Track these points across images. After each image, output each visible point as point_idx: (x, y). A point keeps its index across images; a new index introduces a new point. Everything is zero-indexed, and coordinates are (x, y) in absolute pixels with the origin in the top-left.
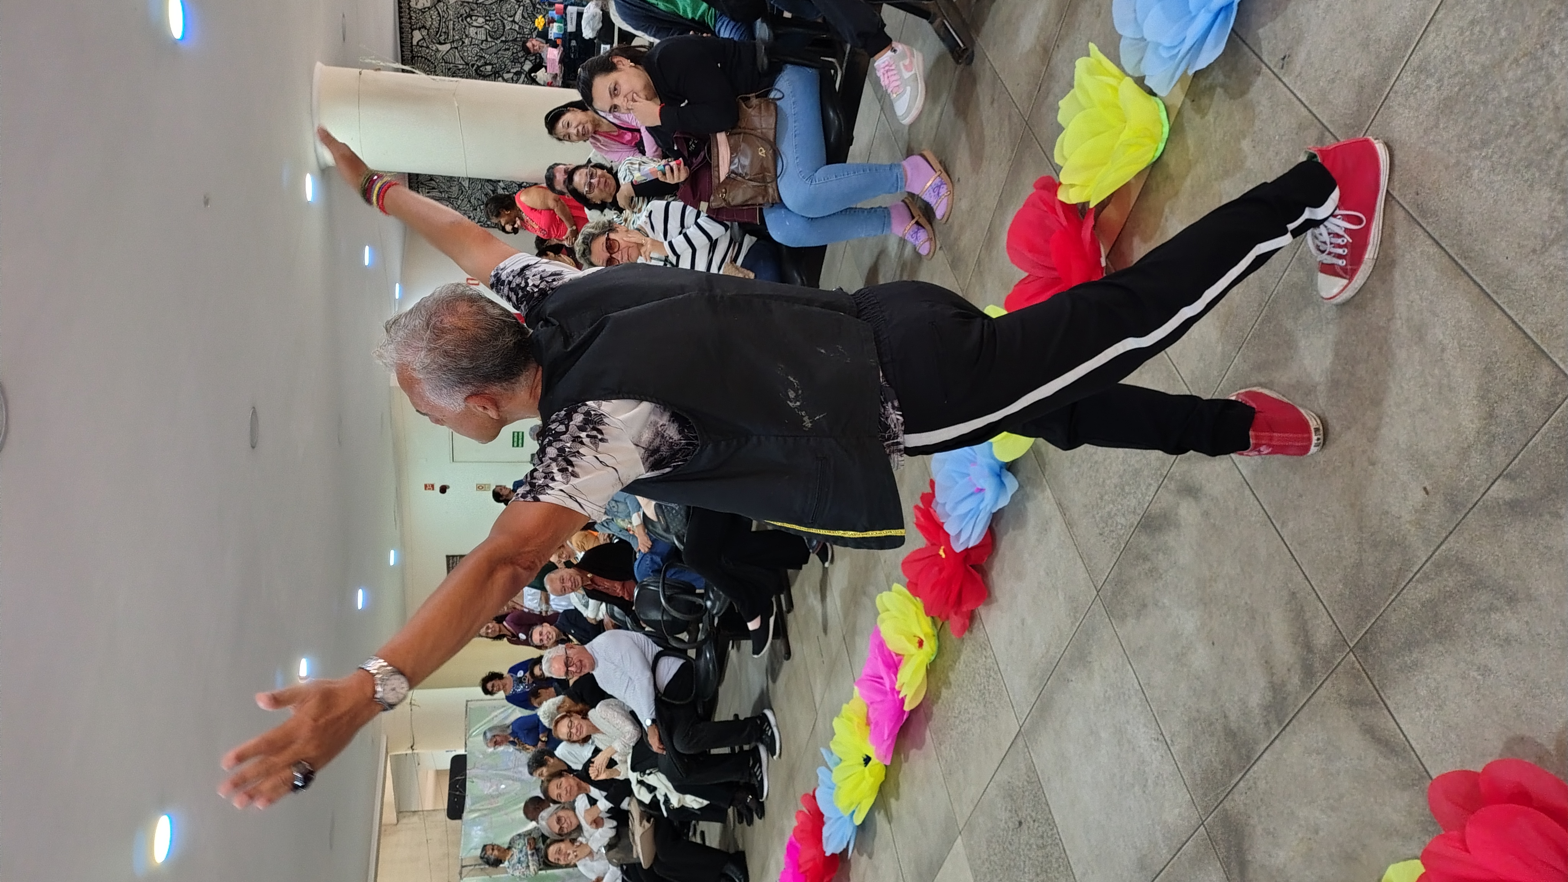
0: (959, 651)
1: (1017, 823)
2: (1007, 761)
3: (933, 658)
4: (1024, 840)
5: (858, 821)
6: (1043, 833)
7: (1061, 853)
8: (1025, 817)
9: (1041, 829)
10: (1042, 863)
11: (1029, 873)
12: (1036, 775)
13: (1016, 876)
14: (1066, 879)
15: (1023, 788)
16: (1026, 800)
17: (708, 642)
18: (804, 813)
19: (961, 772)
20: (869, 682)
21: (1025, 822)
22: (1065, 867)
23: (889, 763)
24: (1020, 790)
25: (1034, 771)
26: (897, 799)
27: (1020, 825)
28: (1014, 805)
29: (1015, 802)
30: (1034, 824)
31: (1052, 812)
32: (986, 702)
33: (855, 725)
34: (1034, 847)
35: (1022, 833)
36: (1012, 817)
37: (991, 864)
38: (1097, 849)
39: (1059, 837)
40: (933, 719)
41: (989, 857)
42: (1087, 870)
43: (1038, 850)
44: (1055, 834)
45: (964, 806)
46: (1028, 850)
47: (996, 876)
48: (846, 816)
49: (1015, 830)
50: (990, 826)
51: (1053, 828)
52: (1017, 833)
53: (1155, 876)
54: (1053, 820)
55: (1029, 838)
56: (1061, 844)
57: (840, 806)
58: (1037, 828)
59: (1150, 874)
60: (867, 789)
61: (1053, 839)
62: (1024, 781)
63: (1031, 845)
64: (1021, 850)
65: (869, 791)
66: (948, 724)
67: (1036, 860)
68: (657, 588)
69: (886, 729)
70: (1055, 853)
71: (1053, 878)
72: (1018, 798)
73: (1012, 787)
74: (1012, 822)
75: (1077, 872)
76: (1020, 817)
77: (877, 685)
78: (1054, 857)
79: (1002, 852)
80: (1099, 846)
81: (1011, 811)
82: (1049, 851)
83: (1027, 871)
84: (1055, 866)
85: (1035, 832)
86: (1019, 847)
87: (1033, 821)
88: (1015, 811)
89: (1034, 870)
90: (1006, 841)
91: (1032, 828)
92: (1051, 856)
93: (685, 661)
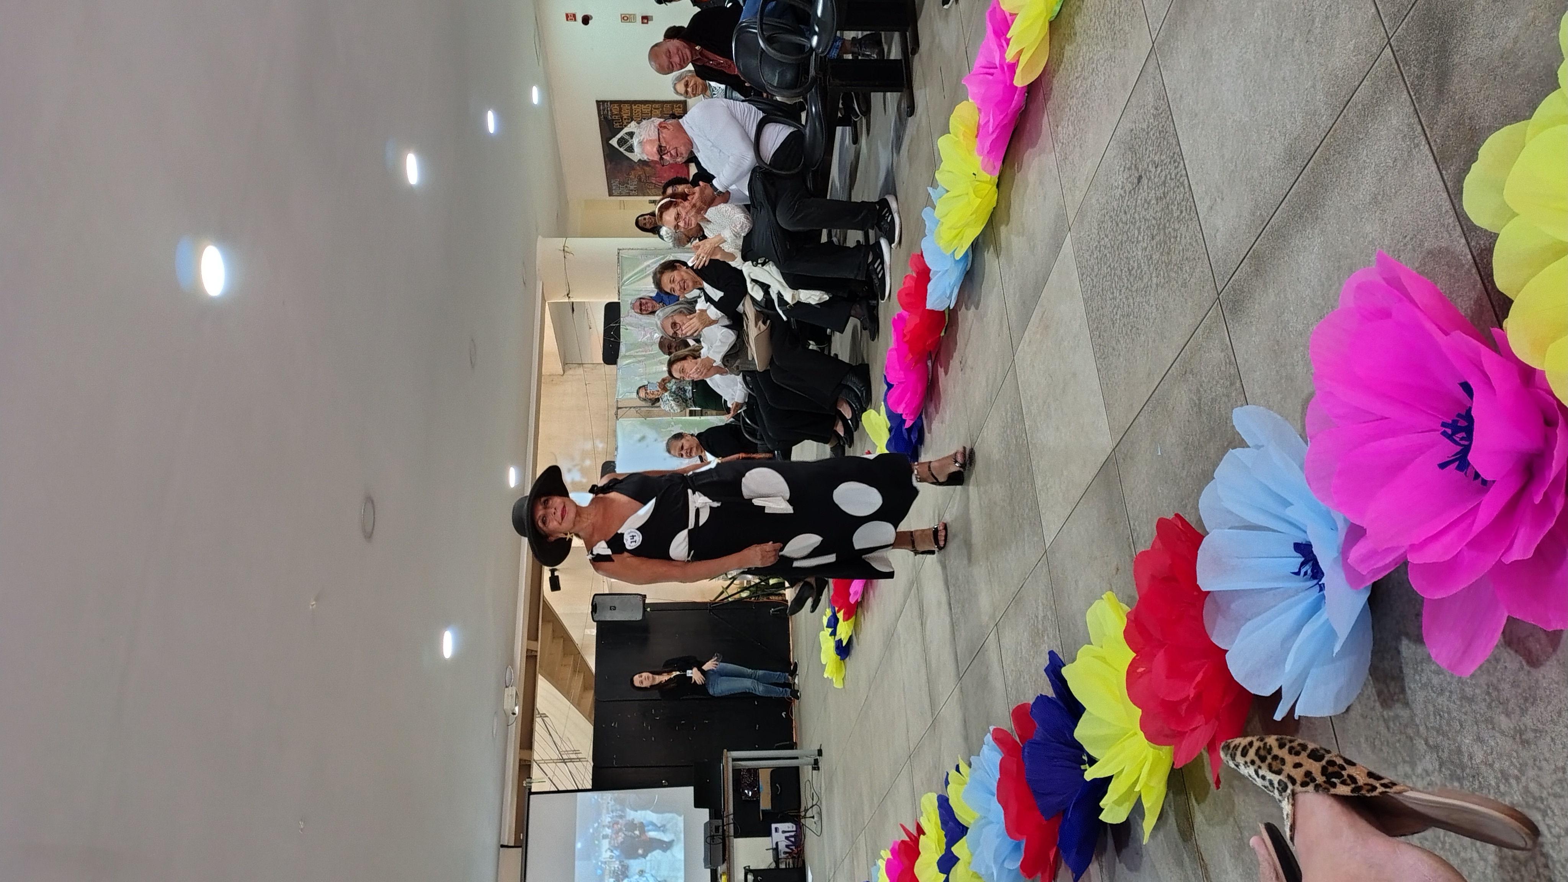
2: (1132, 99)
3: (1058, 9)
4: (1141, 200)
5: (959, 255)
6: (1166, 176)
7: (1185, 193)
8: (1146, 166)
9: (1164, 173)
10: (1160, 219)
11: (1144, 239)
12: (1166, 101)
13: (1129, 252)
14: (1188, 226)
15: (1148, 127)
16: (1149, 144)
17: (813, 90)
18: (912, 277)
19: (1077, 149)
20: (982, 76)
21: (1145, 173)
22: (1188, 210)
23: (998, 175)
24: (1144, 133)
25: (1164, 97)
26: (1007, 224)
27: (1139, 182)
28: (1134, 158)
29: (1136, 154)
30: (1156, 171)
31: (1181, 143)
32: (1115, 33)
33: (962, 137)
34: (1152, 202)
35: (1141, 191)
36: (1130, 176)
37: (1100, 251)
38: (1232, 163)
39: (1185, 172)
40: (1052, 96)
41: (1099, 242)
42: (1216, 200)
43: (1157, 204)
44: (1181, 170)
45: (1077, 192)
46: (1146, 209)
47: (1105, 264)
48: (948, 254)
49: (1133, 192)
50: (1104, 201)
51: (1179, 163)
52: (1134, 194)
53: (1306, 161)
54: (1180, 153)
55: (1148, 193)
56: (1186, 182)
57: (942, 244)
58: (1159, 174)
59: (1300, 162)
60: (970, 213)
61: (1178, 178)
62: (1150, 117)
63: (1150, 201)
64: (1136, 215)
65: (974, 216)
66: (1069, 93)
67: (1154, 218)
68: (755, 28)
69: (991, 120)
70: (1178, 198)
71: (1172, 232)
72: (1140, 146)
73: (1135, 135)
74: (1130, 182)
75: (1202, 209)
76: (1140, 171)
77: (990, 77)
78: (1176, 203)
79: (1115, 229)
80: (1236, 157)
81: (1130, 169)
82: (1170, 198)
83: (1140, 238)
84: (1175, 215)
85: (1156, 180)
86: (1135, 212)
87: (1156, 167)
88: (1135, 165)
89: (1149, 234)
90: (1120, 212)
91: (1153, 177)
92: (1173, 203)
93: (796, 129)
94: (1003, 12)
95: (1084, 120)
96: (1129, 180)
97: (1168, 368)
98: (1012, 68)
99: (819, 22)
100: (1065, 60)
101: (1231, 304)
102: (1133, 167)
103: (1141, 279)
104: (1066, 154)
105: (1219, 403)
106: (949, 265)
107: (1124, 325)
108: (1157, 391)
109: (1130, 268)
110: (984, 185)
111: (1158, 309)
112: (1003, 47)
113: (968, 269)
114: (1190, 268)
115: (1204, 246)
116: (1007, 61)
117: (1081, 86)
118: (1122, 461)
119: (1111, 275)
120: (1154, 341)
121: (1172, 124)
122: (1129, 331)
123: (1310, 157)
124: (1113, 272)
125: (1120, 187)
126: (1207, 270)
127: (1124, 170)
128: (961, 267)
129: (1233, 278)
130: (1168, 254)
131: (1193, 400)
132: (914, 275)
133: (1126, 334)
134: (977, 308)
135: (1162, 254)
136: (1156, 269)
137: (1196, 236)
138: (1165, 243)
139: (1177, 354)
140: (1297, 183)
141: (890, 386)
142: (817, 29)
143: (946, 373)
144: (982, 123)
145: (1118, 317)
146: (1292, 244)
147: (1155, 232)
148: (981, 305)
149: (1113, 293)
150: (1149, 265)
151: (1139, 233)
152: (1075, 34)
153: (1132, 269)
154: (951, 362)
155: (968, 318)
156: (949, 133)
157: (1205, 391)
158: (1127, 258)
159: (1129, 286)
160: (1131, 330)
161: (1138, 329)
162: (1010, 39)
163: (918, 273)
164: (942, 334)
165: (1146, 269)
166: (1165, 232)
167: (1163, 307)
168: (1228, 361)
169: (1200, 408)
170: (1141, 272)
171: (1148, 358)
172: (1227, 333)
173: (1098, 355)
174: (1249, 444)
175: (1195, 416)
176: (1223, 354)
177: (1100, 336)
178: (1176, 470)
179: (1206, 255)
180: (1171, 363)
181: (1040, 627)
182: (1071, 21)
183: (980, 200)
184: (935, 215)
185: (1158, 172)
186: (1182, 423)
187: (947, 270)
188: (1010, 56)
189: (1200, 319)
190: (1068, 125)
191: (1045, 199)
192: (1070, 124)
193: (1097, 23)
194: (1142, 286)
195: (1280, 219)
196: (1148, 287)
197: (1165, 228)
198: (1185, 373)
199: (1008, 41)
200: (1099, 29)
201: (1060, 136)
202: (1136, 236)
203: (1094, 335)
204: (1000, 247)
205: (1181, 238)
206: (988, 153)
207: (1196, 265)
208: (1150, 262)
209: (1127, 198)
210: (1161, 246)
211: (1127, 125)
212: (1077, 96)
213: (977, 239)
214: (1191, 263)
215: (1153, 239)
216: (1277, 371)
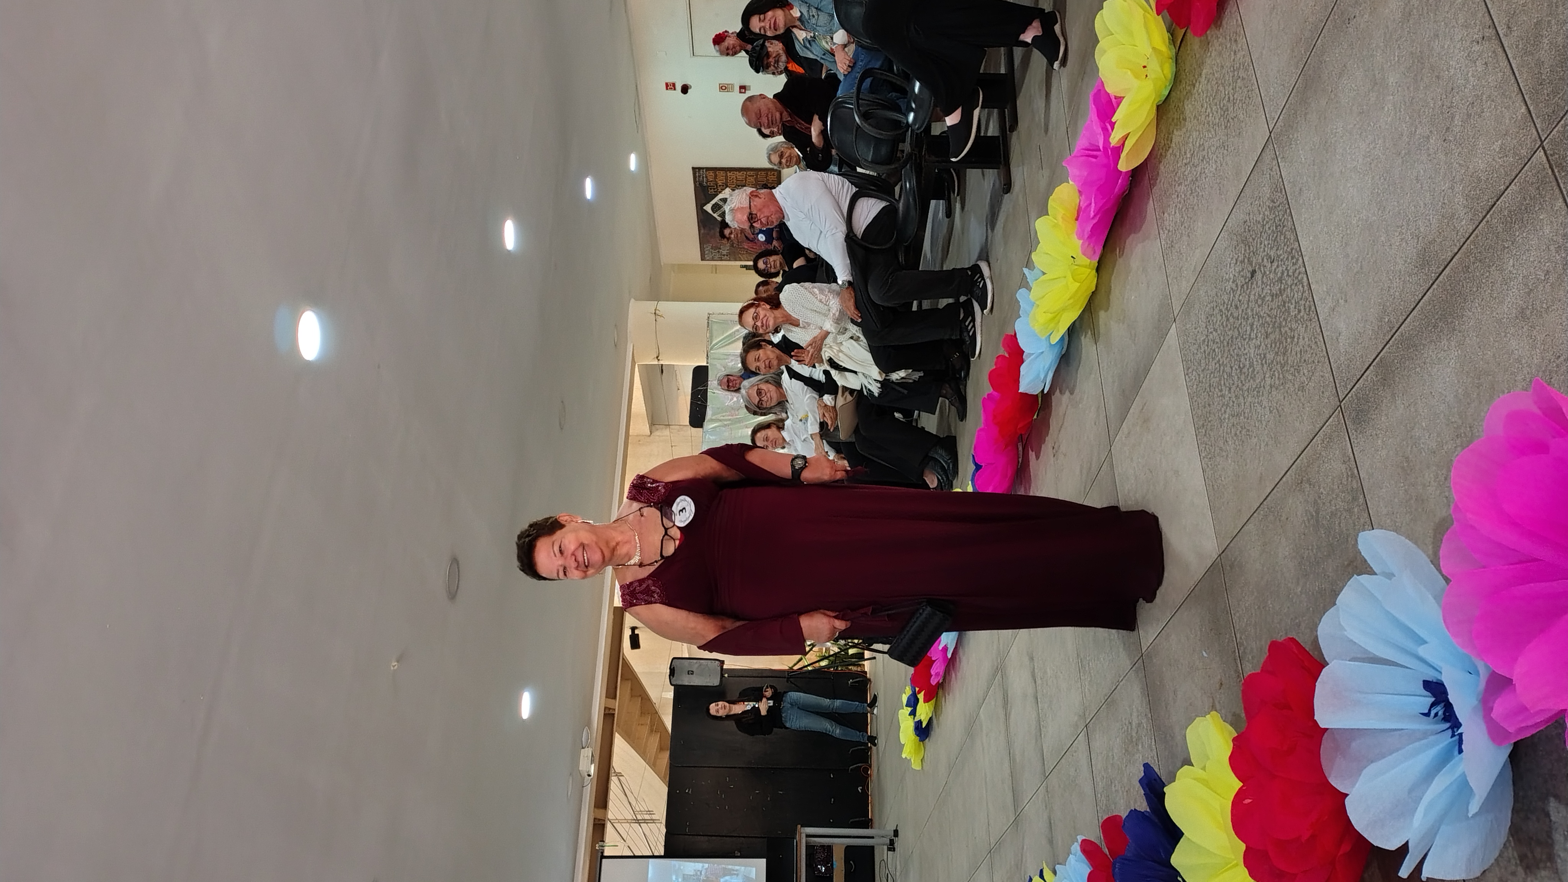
0: (1201, 65)
1: (1249, 275)
2: (1247, 189)
3: (1167, 93)
4: (1255, 295)
5: (1055, 339)
6: (1283, 273)
7: (1304, 292)
8: (1261, 261)
9: (1280, 268)
10: (1276, 316)
11: (1257, 337)
12: (1284, 193)
13: (1239, 348)
14: (1307, 326)
15: (1263, 222)
16: (1265, 237)
17: (908, 165)
18: (1003, 356)
19: (1185, 238)
20: (1083, 158)
21: (1259, 268)
22: (1307, 310)
23: (1098, 259)
24: (1259, 226)
25: (1281, 189)
26: (1107, 310)
27: (1252, 276)
28: (1248, 251)
29: (1249, 246)
30: (1272, 266)
31: (1299, 238)
32: (1228, 121)
33: (1060, 219)
34: (1267, 299)
35: (1254, 286)
36: (1243, 269)
37: (1208, 346)
38: (1357, 264)
39: (1304, 269)
40: (1158, 181)
41: (1207, 336)
42: (1338, 301)
43: (1272, 301)
44: (1300, 267)
45: (1184, 283)
46: (1259, 306)
47: (1213, 359)
48: (1044, 338)
49: (1245, 286)
50: (1213, 293)
51: (1298, 260)
52: (1247, 289)
53: (1442, 268)
54: (1298, 249)
55: (1263, 289)
56: (1305, 279)
57: (1037, 328)
58: (1275, 269)
59: (1435, 269)
60: (1069, 297)
61: (1296, 275)
62: (1266, 210)
63: (1264, 297)
64: (1249, 311)
65: (1071, 301)
66: (1177, 179)
67: (1269, 316)
68: (852, 104)
69: (1093, 205)
70: (1296, 296)
71: (1289, 331)
72: (1254, 239)
73: (1249, 227)
74: (1242, 276)
75: (1323, 311)
76: (1254, 265)
77: (1094, 160)
78: (1293, 301)
79: (1225, 323)
80: (1360, 259)
81: (1242, 262)
82: (1287, 296)
83: (1253, 336)
84: (1293, 314)
85: (1272, 276)
86: (1248, 307)
87: (1271, 263)
88: (1249, 259)
89: (1263, 331)
90: (1231, 306)
91: (1268, 273)
92: (1290, 301)
93: (888, 204)
94: (1108, 94)
95: (1193, 208)
96: (1242, 273)
97: (1282, 475)
98: (1117, 151)
99: (916, 98)
100: (1173, 145)
101: (1354, 414)
102: (1246, 260)
103: (1253, 378)
104: (1172, 242)
105: (1340, 517)
106: (1044, 347)
107: (1234, 425)
108: (1269, 498)
109: (1241, 366)
110: (1084, 269)
111: (1271, 412)
112: (1107, 130)
113: (1063, 353)
114: (1308, 371)
115: (1324, 349)
116: (1111, 145)
117: (1190, 172)
118: (1228, 568)
119: (1220, 370)
120: (1267, 445)
121: (1290, 218)
122: (1238, 432)
123: (1446, 263)
124: (1222, 368)
125: (1231, 280)
126: (1328, 375)
127: (1236, 263)
128: (1056, 351)
129: (1357, 386)
130: (1284, 354)
131: (1310, 512)
132: (1007, 355)
133: (1236, 434)
134: (1072, 393)
135: (1277, 353)
136: (1270, 370)
137: (1315, 338)
138: (1281, 343)
139: (1292, 462)
140: (1431, 290)
141: (978, 467)
142: (914, 106)
143: (1037, 457)
144: (1083, 205)
145: (1227, 416)
146: (1426, 355)
147: (1270, 330)
148: (1077, 391)
149: (1221, 391)
150: (1262, 364)
151: (1252, 329)
152: (1185, 120)
153: (1244, 367)
154: (1043, 446)
155: (1061, 403)
156: (1048, 215)
157: (1324, 504)
158: (1238, 355)
159: (1240, 384)
160: (1240, 432)
161: (1248, 430)
162: (1115, 123)
163: (1009, 354)
164: (1035, 417)
165: (1258, 368)
166: (1281, 330)
167: (1277, 409)
168: (1349, 473)
169: (1317, 521)
170: (1254, 370)
171: (1259, 463)
172: (1349, 444)
173: (1203, 455)
174: (1375, 570)
175: (1311, 529)
176: (1343, 467)
177: (1205, 435)
178: (1289, 585)
179: (1327, 358)
180: (1287, 469)
181: (1134, 734)
182: (1181, 105)
183: (1078, 284)
184: (1030, 296)
185: (1273, 269)
186: (1297, 535)
187: (1042, 353)
188: (1115, 138)
189: (1318, 426)
190: (1175, 213)
191: (1148, 287)
192: (1177, 211)
193: (1209, 110)
194: (1254, 386)
195: (1411, 327)
196: (1260, 387)
197: (1280, 327)
198: (1301, 483)
199: (1113, 125)
200: (1211, 115)
201: (1167, 223)
202: (1248, 333)
203: (1199, 432)
204: (1099, 333)
205: (1298, 339)
206: (1090, 237)
207: (1315, 369)
208: (1264, 362)
209: (1238, 292)
210: (1275, 346)
211: (1239, 215)
212: (1186, 183)
213: (1074, 322)
214: (1310, 366)
215: (1267, 337)
216: (1406, 491)
